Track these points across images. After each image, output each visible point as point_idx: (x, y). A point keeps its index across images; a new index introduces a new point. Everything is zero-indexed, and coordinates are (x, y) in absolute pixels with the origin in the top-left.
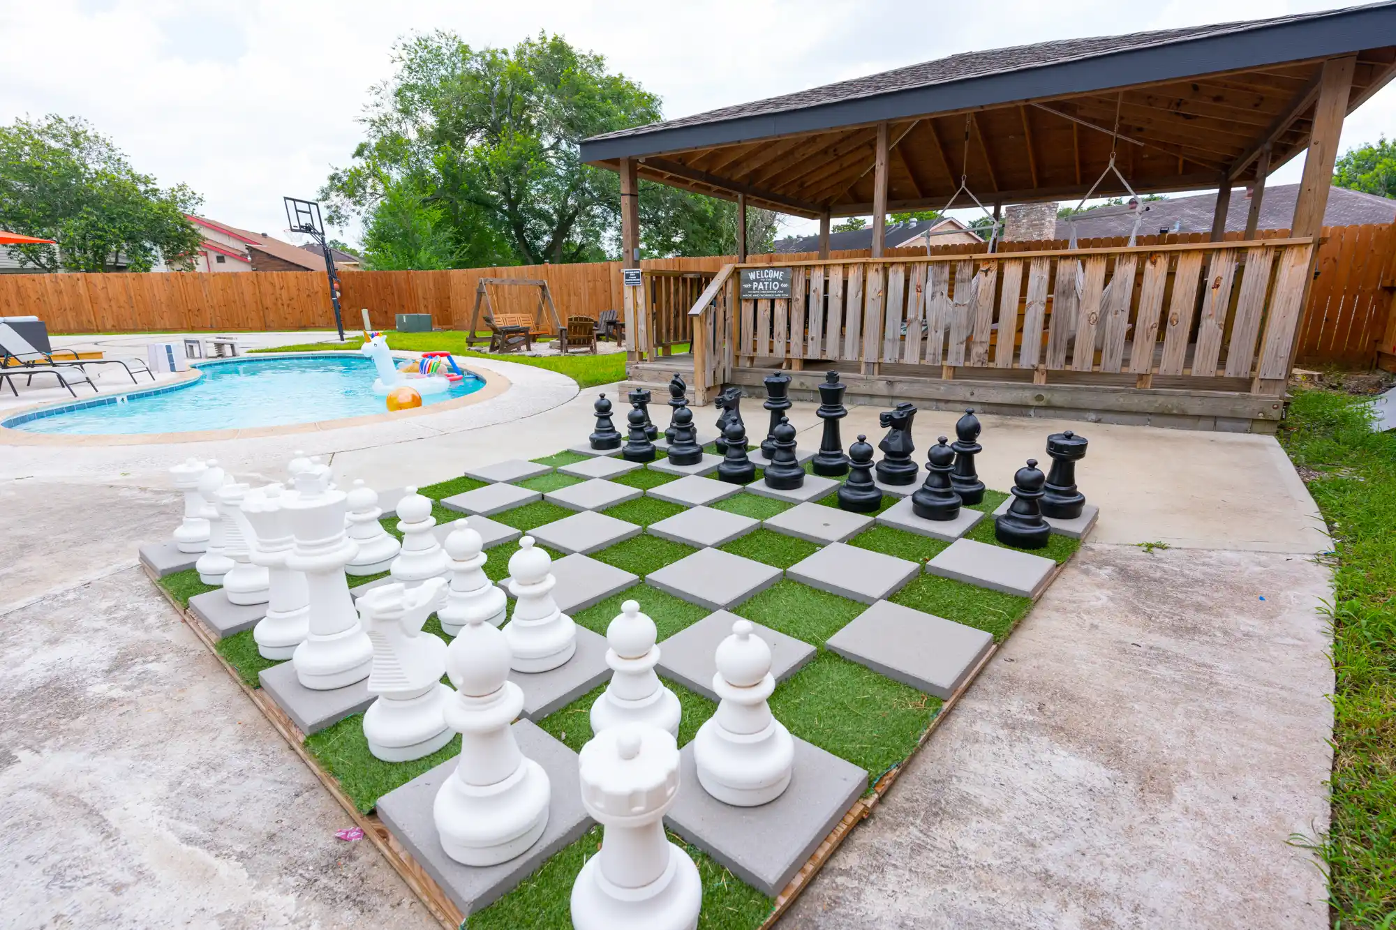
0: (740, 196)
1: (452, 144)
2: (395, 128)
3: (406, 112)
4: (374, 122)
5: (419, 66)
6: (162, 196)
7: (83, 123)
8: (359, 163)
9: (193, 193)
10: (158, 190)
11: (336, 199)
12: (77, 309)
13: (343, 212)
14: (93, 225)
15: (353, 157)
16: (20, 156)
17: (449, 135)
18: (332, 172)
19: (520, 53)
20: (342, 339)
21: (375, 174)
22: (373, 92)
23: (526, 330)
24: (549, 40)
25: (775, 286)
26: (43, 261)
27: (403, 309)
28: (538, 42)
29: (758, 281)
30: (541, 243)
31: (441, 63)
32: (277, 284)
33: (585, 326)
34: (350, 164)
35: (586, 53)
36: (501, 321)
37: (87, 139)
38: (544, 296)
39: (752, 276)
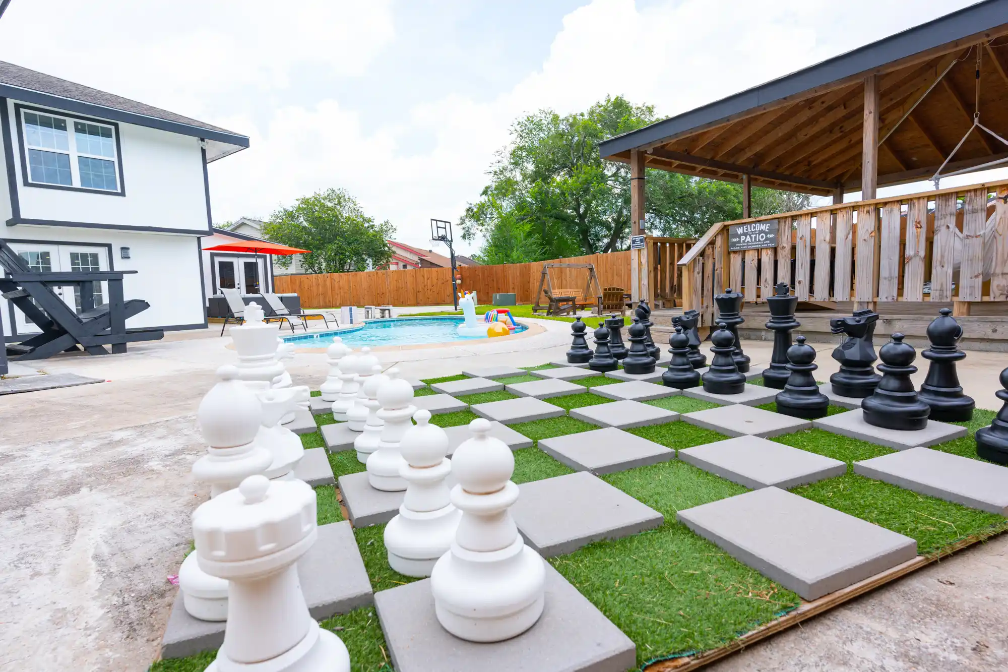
0: (745, 177)
1: (543, 180)
2: (508, 174)
3: (516, 164)
4: (495, 173)
5: (527, 133)
6: (376, 229)
7: (344, 191)
8: (484, 198)
9: (392, 226)
10: (373, 225)
11: (468, 223)
12: (324, 294)
13: (472, 231)
14: (340, 247)
15: (481, 195)
16: (313, 212)
17: (542, 175)
18: (468, 206)
19: (591, 113)
20: (456, 309)
21: (492, 205)
22: (497, 154)
23: (573, 300)
24: (613, 100)
25: (761, 238)
26: (316, 269)
27: (498, 290)
28: (604, 103)
29: (745, 234)
30: (601, 244)
31: (541, 130)
32: (425, 277)
33: (617, 294)
34: (478, 199)
35: (640, 105)
36: (556, 294)
37: (345, 200)
38: (592, 276)
39: (740, 231)
